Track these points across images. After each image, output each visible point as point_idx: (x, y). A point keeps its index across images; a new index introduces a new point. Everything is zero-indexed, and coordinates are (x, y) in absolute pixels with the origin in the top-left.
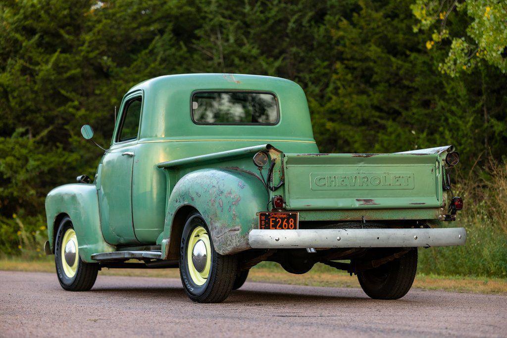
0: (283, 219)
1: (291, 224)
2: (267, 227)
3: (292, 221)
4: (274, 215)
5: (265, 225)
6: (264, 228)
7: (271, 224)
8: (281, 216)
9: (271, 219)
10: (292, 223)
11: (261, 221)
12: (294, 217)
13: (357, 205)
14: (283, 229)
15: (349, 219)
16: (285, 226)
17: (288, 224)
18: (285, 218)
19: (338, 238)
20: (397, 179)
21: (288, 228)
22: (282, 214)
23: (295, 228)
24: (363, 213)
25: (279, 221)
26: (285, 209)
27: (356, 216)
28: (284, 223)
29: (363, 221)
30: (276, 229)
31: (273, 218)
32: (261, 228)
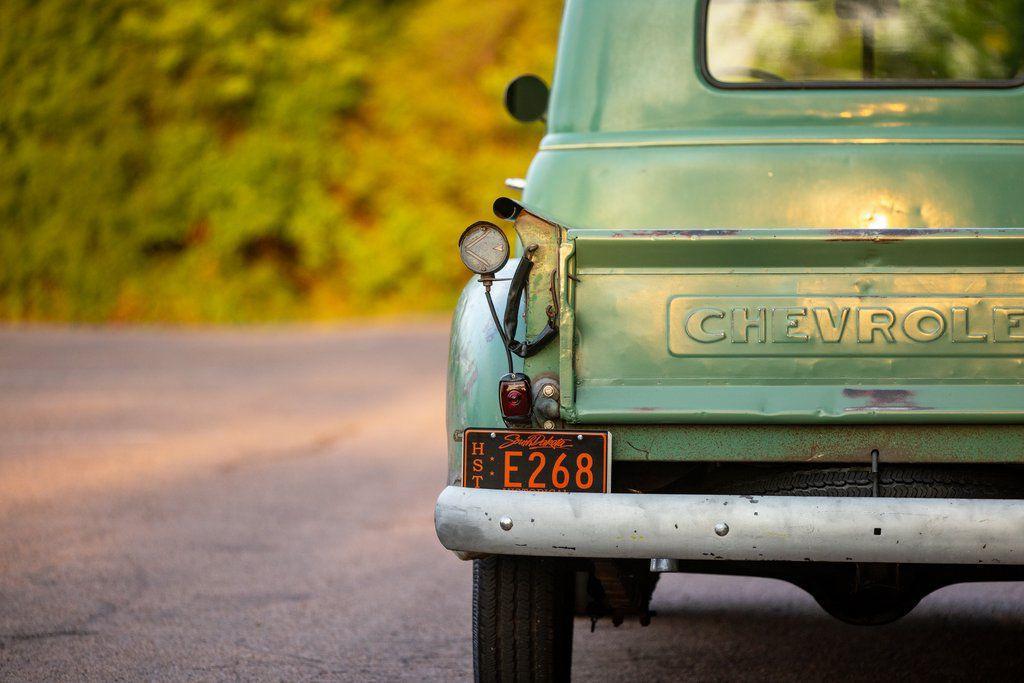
0: (553, 457)
1: (582, 470)
2: (494, 482)
3: (585, 462)
4: (523, 443)
5: (484, 473)
6: (483, 486)
7: (508, 468)
8: (545, 443)
9: (508, 455)
10: (587, 470)
11: (470, 458)
12: (596, 447)
13: (844, 408)
14: (550, 487)
15: (819, 456)
16: (561, 477)
17: (573, 470)
18: (559, 451)
19: (721, 527)
20: (1013, 320)
21: (572, 488)
22: (548, 437)
23: (597, 488)
24: (877, 438)
25: (538, 459)
26: (557, 419)
27: (851, 447)
28: (557, 468)
29: (870, 465)
30: (525, 487)
31: (517, 448)
32: (470, 483)
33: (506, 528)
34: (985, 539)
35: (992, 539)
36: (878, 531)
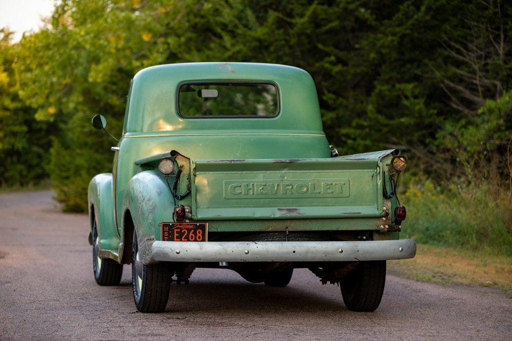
0: (189, 230)
1: (198, 235)
2: (171, 239)
3: (199, 232)
4: (180, 227)
5: (168, 236)
6: (168, 240)
7: (176, 235)
8: (187, 227)
9: (175, 230)
10: (200, 235)
11: (164, 232)
12: (203, 228)
13: (278, 214)
14: (189, 240)
15: (270, 229)
16: (192, 237)
17: (196, 235)
18: (191, 229)
19: (246, 251)
20: (328, 186)
21: (195, 240)
22: (188, 225)
23: (204, 240)
24: (287, 223)
25: (185, 232)
26: (191, 219)
27: (279, 226)
28: (191, 234)
29: (285, 232)
30: (181, 240)
31: (177, 229)
32: (164, 240)
33: (177, 253)
34: (326, 253)
35: (328, 253)
36: (294, 252)
